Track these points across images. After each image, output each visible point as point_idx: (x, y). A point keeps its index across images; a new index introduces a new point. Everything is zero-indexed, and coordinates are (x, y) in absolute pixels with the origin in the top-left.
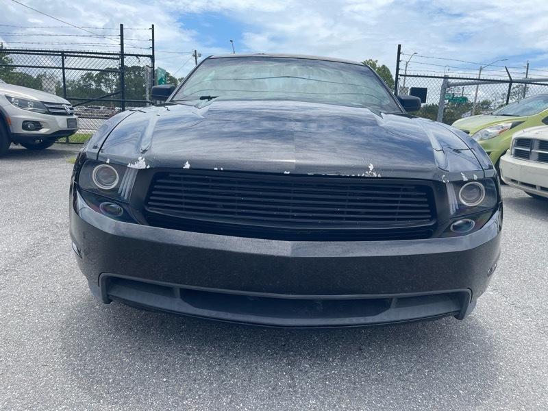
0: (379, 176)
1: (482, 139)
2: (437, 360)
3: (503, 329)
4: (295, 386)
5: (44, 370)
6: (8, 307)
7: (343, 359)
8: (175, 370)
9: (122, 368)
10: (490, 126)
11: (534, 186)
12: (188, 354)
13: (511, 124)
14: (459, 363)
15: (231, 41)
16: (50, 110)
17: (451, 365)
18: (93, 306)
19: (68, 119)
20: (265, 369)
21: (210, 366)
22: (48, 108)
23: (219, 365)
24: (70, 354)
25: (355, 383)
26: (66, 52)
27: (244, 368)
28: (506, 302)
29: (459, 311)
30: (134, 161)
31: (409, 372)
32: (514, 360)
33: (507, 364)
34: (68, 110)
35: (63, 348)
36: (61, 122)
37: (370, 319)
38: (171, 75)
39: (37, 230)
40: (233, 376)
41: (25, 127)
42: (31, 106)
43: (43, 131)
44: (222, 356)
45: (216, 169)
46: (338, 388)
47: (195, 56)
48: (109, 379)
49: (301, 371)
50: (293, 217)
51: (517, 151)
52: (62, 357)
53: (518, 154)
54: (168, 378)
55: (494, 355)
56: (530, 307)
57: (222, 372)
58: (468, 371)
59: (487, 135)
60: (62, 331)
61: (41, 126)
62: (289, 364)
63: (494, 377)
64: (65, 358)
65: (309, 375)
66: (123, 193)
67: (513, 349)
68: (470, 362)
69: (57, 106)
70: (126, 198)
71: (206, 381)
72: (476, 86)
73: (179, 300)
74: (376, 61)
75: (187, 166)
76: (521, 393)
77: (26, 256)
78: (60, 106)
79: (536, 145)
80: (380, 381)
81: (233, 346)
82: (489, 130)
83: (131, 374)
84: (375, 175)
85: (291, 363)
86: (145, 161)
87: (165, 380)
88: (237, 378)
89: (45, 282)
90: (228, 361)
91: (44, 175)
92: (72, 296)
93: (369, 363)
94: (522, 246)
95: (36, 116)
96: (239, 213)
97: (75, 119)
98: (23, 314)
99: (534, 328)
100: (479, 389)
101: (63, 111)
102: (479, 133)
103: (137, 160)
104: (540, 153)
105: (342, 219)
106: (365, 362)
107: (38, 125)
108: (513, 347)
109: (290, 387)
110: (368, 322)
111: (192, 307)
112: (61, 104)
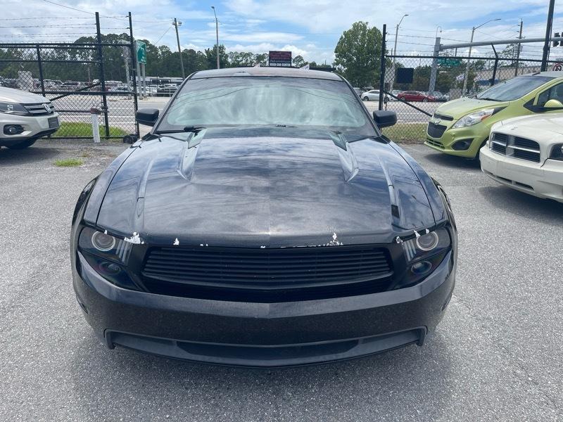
0: (341, 244)
1: (465, 126)
2: (401, 380)
3: (462, 344)
4: (279, 416)
5: (62, 412)
6: (20, 348)
7: (321, 385)
8: (176, 406)
9: (130, 407)
10: (473, 112)
11: (510, 181)
12: (187, 389)
13: (493, 110)
14: (420, 382)
15: (213, 7)
16: (31, 112)
17: (412, 385)
18: (98, 343)
19: (49, 119)
20: (253, 400)
21: (206, 399)
22: (28, 110)
23: (214, 398)
24: (83, 394)
25: (330, 409)
26: (41, 44)
27: (235, 400)
28: (469, 313)
29: (418, 340)
30: (130, 236)
31: (377, 394)
32: (467, 377)
33: (461, 381)
34: (49, 109)
35: (76, 389)
36: (42, 122)
37: (341, 356)
38: (151, 43)
39: (34, 256)
40: (226, 409)
41: (6, 132)
42: (11, 110)
43: (25, 134)
44: (216, 389)
45: (202, 245)
46: (315, 415)
47: (176, 25)
48: (120, 418)
49: (284, 399)
50: (271, 279)
51: (494, 144)
52: (77, 398)
53: (496, 148)
54: (170, 414)
55: (451, 372)
56: (489, 319)
57: (217, 405)
58: (426, 390)
59: (470, 121)
60: (72, 371)
61: (22, 128)
62: (274, 393)
63: (448, 395)
64: (80, 399)
65: (291, 403)
66: (121, 254)
67: (468, 365)
68: (429, 381)
69: (37, 107)
70: (123, 260)
71: (203, 415)
72: (469, 48)
73: (176, 347)
74: (367, 23)
75: (177, 243)
76: (469, 410)
77: (29, 288)
78: (40, 106)
79: (512, 140)
80: (351, 405)
81: (225, 378)
82: (472, 117)
83: (138, 412)
84: (338, 244)
85: (276, 393)
86: (140, 237)
87: (167, 416)
88: (230, 411)
89: (50, 318)
90: (221, 394)
91: (31, 184)
92: (78, 332)
93: (343, 387)
94: (492, 248)
95: (16, 119)
96: (224, 277)
97: (56, 118)
98: (35, 355)
99: (490, 342)
100: (434, 408)
101: (44, 111)
102: (462, 119)
103: (132, 235)
104: (515, 150)
105: (312, 277)
106: (340, 387)
107: (19, 128)
108: (468, 362)
109: (275, 417)
110: (339, 358)
111: (189, 354)
112: (41, 104)
